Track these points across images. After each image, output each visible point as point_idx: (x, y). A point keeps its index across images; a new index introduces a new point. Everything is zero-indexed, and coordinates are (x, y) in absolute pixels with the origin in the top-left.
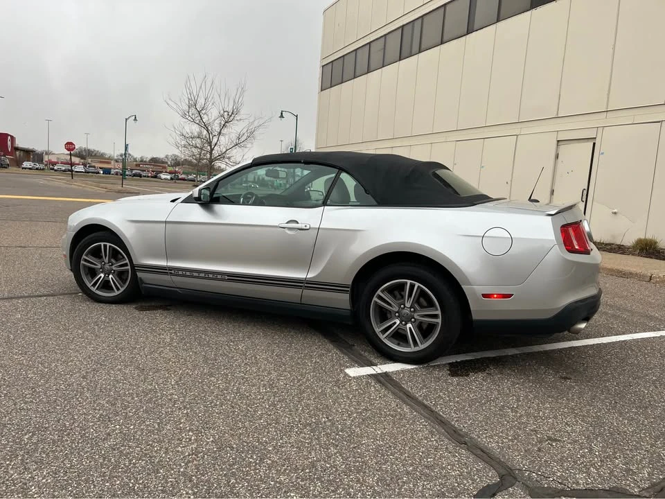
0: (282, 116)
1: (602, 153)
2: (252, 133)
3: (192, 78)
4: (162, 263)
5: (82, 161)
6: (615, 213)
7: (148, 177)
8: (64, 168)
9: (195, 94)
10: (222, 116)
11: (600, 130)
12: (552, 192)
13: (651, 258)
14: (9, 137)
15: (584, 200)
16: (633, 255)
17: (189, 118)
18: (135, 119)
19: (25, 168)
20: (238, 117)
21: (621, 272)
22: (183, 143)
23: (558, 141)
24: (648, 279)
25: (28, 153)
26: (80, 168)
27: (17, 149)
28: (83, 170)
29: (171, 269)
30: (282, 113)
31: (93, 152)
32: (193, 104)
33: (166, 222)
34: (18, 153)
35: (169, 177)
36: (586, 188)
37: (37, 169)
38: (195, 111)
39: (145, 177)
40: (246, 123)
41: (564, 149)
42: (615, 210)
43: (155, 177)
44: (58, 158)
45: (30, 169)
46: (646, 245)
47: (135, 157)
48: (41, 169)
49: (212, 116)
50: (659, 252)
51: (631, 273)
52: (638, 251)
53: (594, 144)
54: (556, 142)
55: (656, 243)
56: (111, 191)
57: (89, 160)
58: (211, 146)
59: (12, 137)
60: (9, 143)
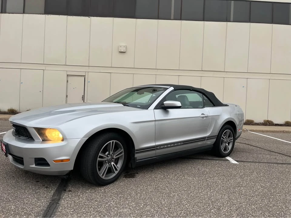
1: (89, 82)
4: (153, 144)
11: (87, 73)
12: (67, 96)
23: (67, 75)
29: (157, 146)
33: (155, 121)
41: (70, 78)
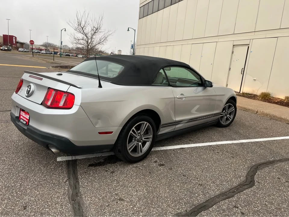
0: (128, 30)
1: (251, 52)
2: (106, 38)
3: (79, 12)
5: (46, 48)
6: (255, 80)
7: (73, 56)
8: (36, 52)
9: (80, 20)
10: (93, 30)
11: (251, 40)
12: (230, 69)
13: (266, 102)
14: (14, 37)
15: (242, 73)
16: (258, 100)
17: (78, 31)
18: (65, 30)
19: (20, 51)
20: (100, 31)
21: (245, 108)
22: (75, 42)
23: (234, 45)
24: (256, 112)
25: (22, 44)
26: (44, 52)
27: (17, 42)
28: (45, 53)
30: (128, 29)
31: (51, 44)
32: (80, 24)
34: (18, 44)
35: (81, 56)
36: (244, 68)
37: (25, 51)
38: (81, 28)
39: (72, 56)
40: (103, 33)
41: (236, 49)
42: (255, 79)
43: (76, 56)
44: (36, 47)
45: (22, 51)
46: (265, 95)
47: (69, 47)
48: (27, 52)
49: (88, 30)
50: (270, 99)
51: (249, 109)
52: (261, 98)
53: (248, 47)
54: (232, 46)
55: (269, 94)
56: (48, 62)
57: (49, 48)
58: (88, 43)
59: (15, 37)
60: (14, 40)
